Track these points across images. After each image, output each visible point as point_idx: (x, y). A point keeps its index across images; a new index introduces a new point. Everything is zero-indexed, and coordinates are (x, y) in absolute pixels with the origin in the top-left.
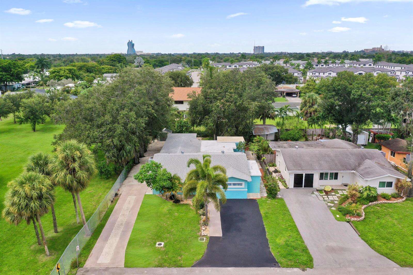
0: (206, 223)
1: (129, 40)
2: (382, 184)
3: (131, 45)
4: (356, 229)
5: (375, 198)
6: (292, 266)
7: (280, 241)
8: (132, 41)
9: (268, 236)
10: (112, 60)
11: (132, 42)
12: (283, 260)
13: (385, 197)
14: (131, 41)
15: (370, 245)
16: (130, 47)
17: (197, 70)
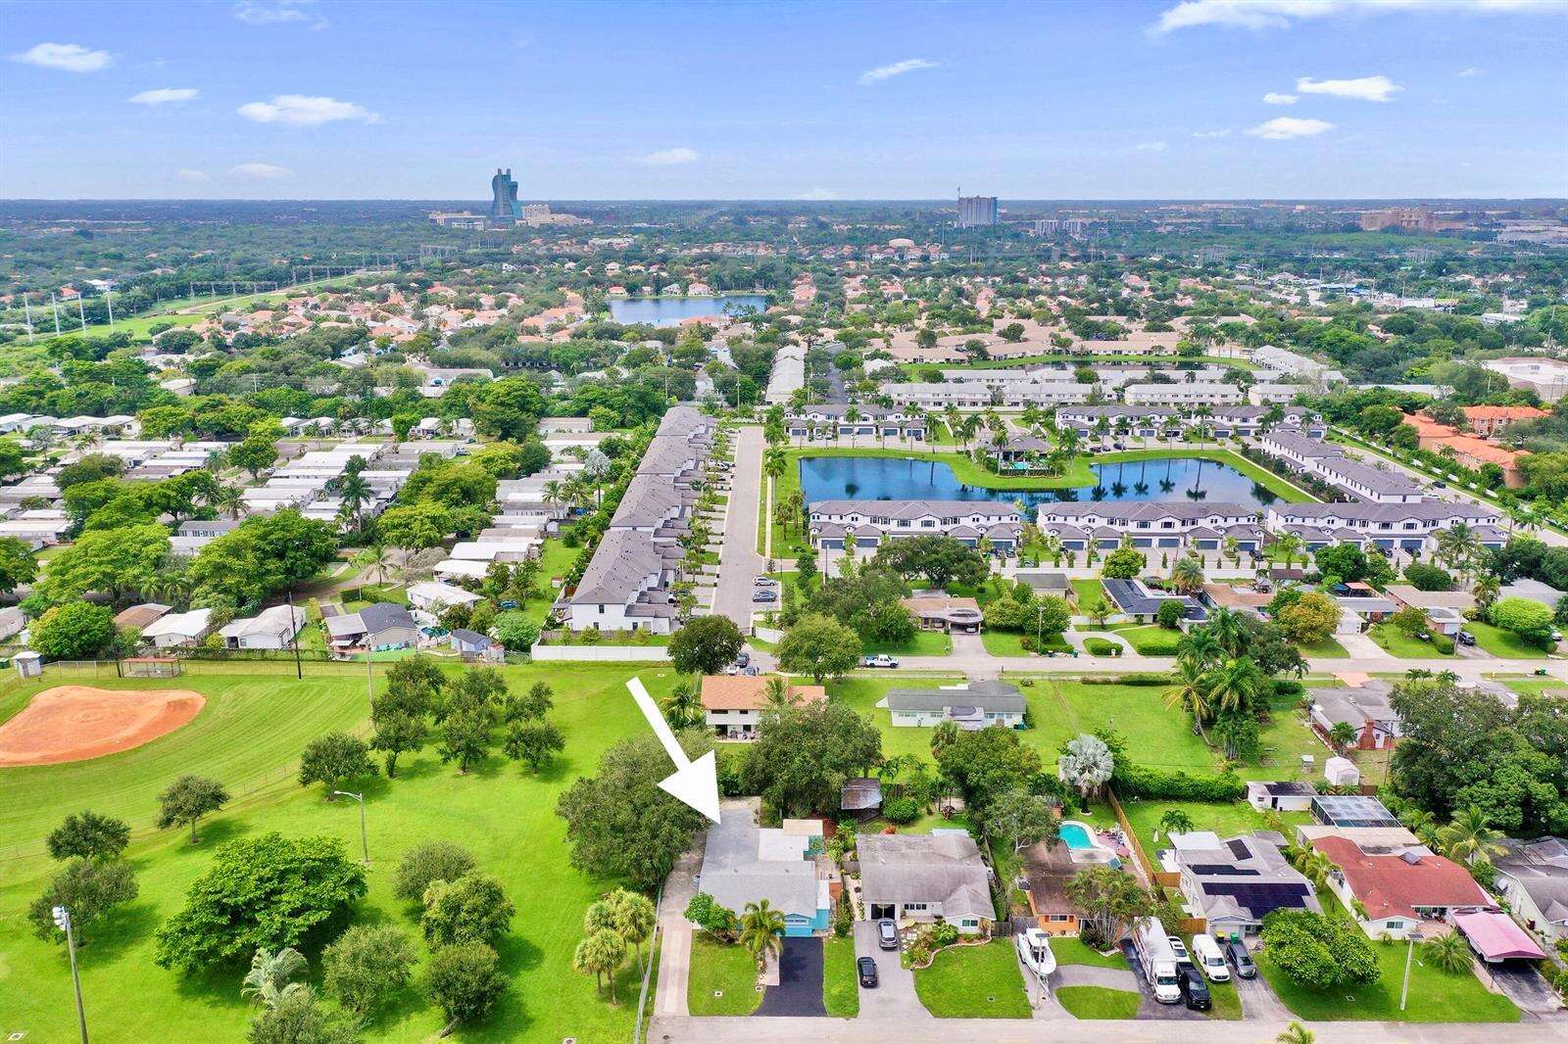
0: (763, 970)
1: (499, 171)
2: (966, 923)
3: (505, 184)
4: (916, 978)
5: (955, 940)
6: (838, 1016)
7: (835, 991)
8: (508, 171)
9: (824, 987)
10: (502, 404)
11: (508, 176)
12: (832, 1011)
13: (969, 939)
14: (504, 173)
15: (919, 996)
16: (500, 193)
17: (751, 421)
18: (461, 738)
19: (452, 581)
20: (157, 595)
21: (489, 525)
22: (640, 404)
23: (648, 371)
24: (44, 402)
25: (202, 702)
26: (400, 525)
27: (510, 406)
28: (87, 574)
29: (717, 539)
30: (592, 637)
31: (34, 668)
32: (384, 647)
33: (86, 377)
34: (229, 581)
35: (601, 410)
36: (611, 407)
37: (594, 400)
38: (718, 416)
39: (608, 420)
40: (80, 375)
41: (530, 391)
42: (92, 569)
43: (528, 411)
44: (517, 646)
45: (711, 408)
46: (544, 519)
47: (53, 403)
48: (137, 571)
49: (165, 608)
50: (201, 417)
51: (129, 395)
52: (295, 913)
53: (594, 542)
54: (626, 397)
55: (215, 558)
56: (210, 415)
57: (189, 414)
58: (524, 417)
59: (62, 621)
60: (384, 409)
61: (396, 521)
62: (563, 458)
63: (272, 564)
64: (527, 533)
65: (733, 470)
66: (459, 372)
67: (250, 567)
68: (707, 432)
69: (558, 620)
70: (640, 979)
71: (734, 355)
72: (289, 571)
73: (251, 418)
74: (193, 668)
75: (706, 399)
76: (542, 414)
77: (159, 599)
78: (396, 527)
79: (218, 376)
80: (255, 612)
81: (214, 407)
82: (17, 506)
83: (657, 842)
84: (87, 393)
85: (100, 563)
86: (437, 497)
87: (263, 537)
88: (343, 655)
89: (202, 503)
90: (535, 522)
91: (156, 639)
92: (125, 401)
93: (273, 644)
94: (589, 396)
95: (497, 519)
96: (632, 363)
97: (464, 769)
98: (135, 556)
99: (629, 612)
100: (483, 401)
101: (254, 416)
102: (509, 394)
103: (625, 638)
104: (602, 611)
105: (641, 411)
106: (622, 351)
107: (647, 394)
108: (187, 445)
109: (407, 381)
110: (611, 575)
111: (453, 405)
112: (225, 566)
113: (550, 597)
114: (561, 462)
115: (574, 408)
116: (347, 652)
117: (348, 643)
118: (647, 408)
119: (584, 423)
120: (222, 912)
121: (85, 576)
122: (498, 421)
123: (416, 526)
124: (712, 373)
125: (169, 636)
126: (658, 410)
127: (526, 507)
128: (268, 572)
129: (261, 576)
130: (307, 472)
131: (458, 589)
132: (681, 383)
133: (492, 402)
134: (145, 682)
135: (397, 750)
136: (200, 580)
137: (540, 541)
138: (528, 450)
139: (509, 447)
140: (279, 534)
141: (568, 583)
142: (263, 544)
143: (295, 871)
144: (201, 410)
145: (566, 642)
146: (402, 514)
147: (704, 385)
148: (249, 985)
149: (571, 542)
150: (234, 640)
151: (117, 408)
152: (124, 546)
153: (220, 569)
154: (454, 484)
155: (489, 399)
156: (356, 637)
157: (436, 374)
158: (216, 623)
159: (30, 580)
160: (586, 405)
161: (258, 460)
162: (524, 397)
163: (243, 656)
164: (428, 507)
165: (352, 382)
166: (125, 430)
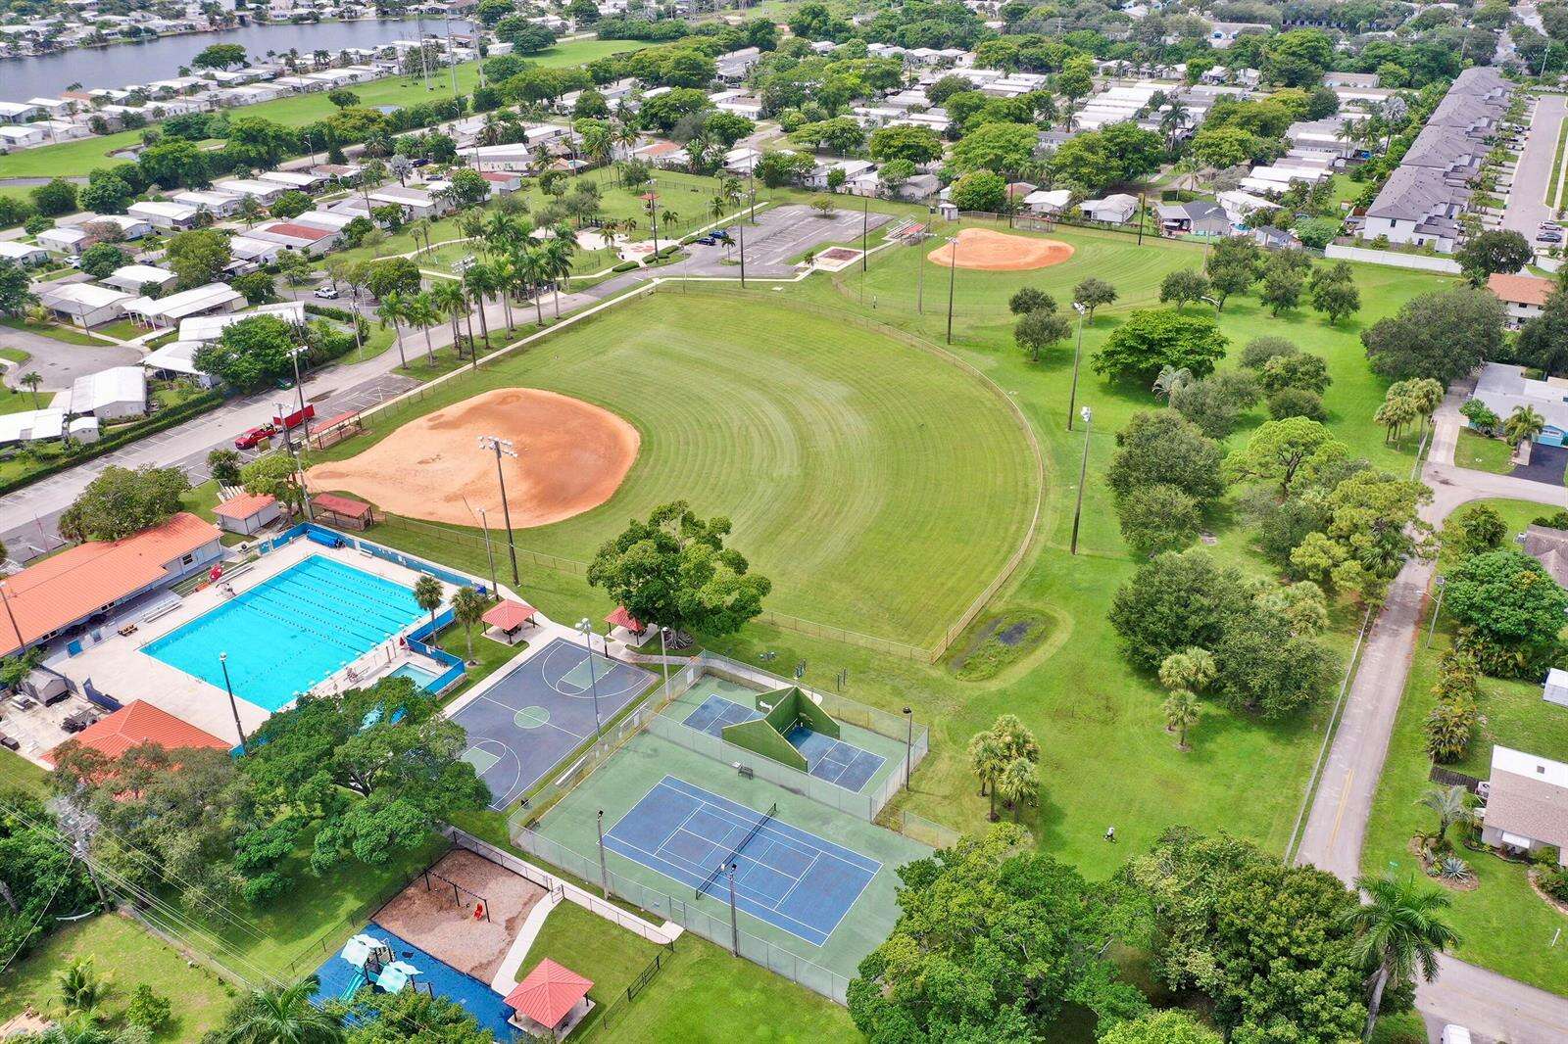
0: (1517, 455)
17: (1556, 89)
18: (1280, 288)
19: (1255, 194)
20: (1028, 178)
21: (1283, 155)
22: (1433, 64)
23: (1443, 32)
24: (896, 34)
25: (1072, 250)
26: (1213, 144)
27: (1301, 56)
28: (986, 154)
29: (1505, 190)
30: (1381, 244)
31: (955, 214)
32: (1201, 233)
33: (923, 15)
34: (1085, 170)
35: (1391, 66)
36: (1401, 64)
37: (1384, 57)
38: (1517, 81)
39: (1396, 76)
40: (919, 14)
41: (1323, 44)
42: (988, 151)
43: (1318, 62)
44: (1315, 243)
45: (1510, 71)
46: (1334, 155)
47: (903, 36)
48: (1018, 157)
49: (1034, 187)
50: (1024, 51)
51: (960, 31)
52: (1186, 353)
53: (1382, 177)
54: (1419, 56)
55: (1075, 150)
56: (1031, 51)
57: (1015, 49)
58: (1313, 68)
59: (976, 183)
60: (1177, 55)
61: (1210, 141)
62: (1349, 108)
63: (1115, 162)
64: (1318, 165)
65: (1527, 133)
66: (1241, 26)
67: (1101, 161)
68: (1503, 95)
69: (1349, 231)
70: (1420, 442)
71: (1546, 21)
72: (1126, 169)
73: (1066, 55)
74: (1060, 229)
75: (1506, 64)
76: (1328, 68)
77: (1030, 179)
78: (1208, 146)
79: (1026, 20)
80: (1101, 196)
81: (1034, 44)
82: (905, 110)
83: (1446, 360)
84: (929, 28)
85: (993, 148)
86: (1241, 126)
87: (1110, 140)
88: (1170, 233)
89: (1041, 118)
90: (1323, 158)
91: (1033, 207)
92: (958, 36)
93: (1117, 219)
94: (1380, 52)
95: (1291, 152)
96: (1424, 24)
97: (1275, 314)
98: (1016, 145)
99: (1418, 229)
100: (1275, 50)
101: (1069, 54)
102: (1302, 44)
103: (1410, 249)
104: (1393, 225)
105: (1431, 72)
106: (1411, 11)
107: (1443, 54)
108: (1012, 75)
109: (1195, 31)
110: (1406, 197)
111: (1240, 55)
112: (1082, 159)
113: (1340, 214)
114: (1348, 111)
115: (1361, 64)
116: (1174, 232)
117: (1177, 224)
118: (1440, 67)
119: (1372, 79)
120: (1143, 343)
121: (983, 156)
122: (1286, 70)
123: (1226, 147)
124: (1516, 37)
125: (1042, 204)
126: (1450, 71)
127: (1315, 145)
128: (1111, 168)
129: (1106, 170)
130: (1117, 103)
131: (1261, 199)
132: (1479, 46)
133: (1284, 52)
134: (1028, 231)
135: (1228, 292)
136: (1060, 168)
137: (1331, 173)
138: (1319, 97)
139: (1298, 93)
140: (1122, 139)
141: (1358, 206)
142: (1110, 145)
143: (1187, 330)
144: (1024, 46)
145: (1357, 245)
146: (1215, 135)
147: (1506, 49)
148: (1158, 385)
149: (1358, 178)
150: (1088, 213)
151: (951, 42)
152: (1009, 137)
153: (1078, 161)
154: (1255, 117)
155: (1281, 48)
156: (1181, 222)
157: (1218, 27)
158: (1075, 200)
159: (939, 158)
160: (1375, 61)
161: (1078, 88)
162: (1316, 48)
163: (1095, 225)
164: (1234, 132)
165: (1144, 29)
166: (957, 62)
